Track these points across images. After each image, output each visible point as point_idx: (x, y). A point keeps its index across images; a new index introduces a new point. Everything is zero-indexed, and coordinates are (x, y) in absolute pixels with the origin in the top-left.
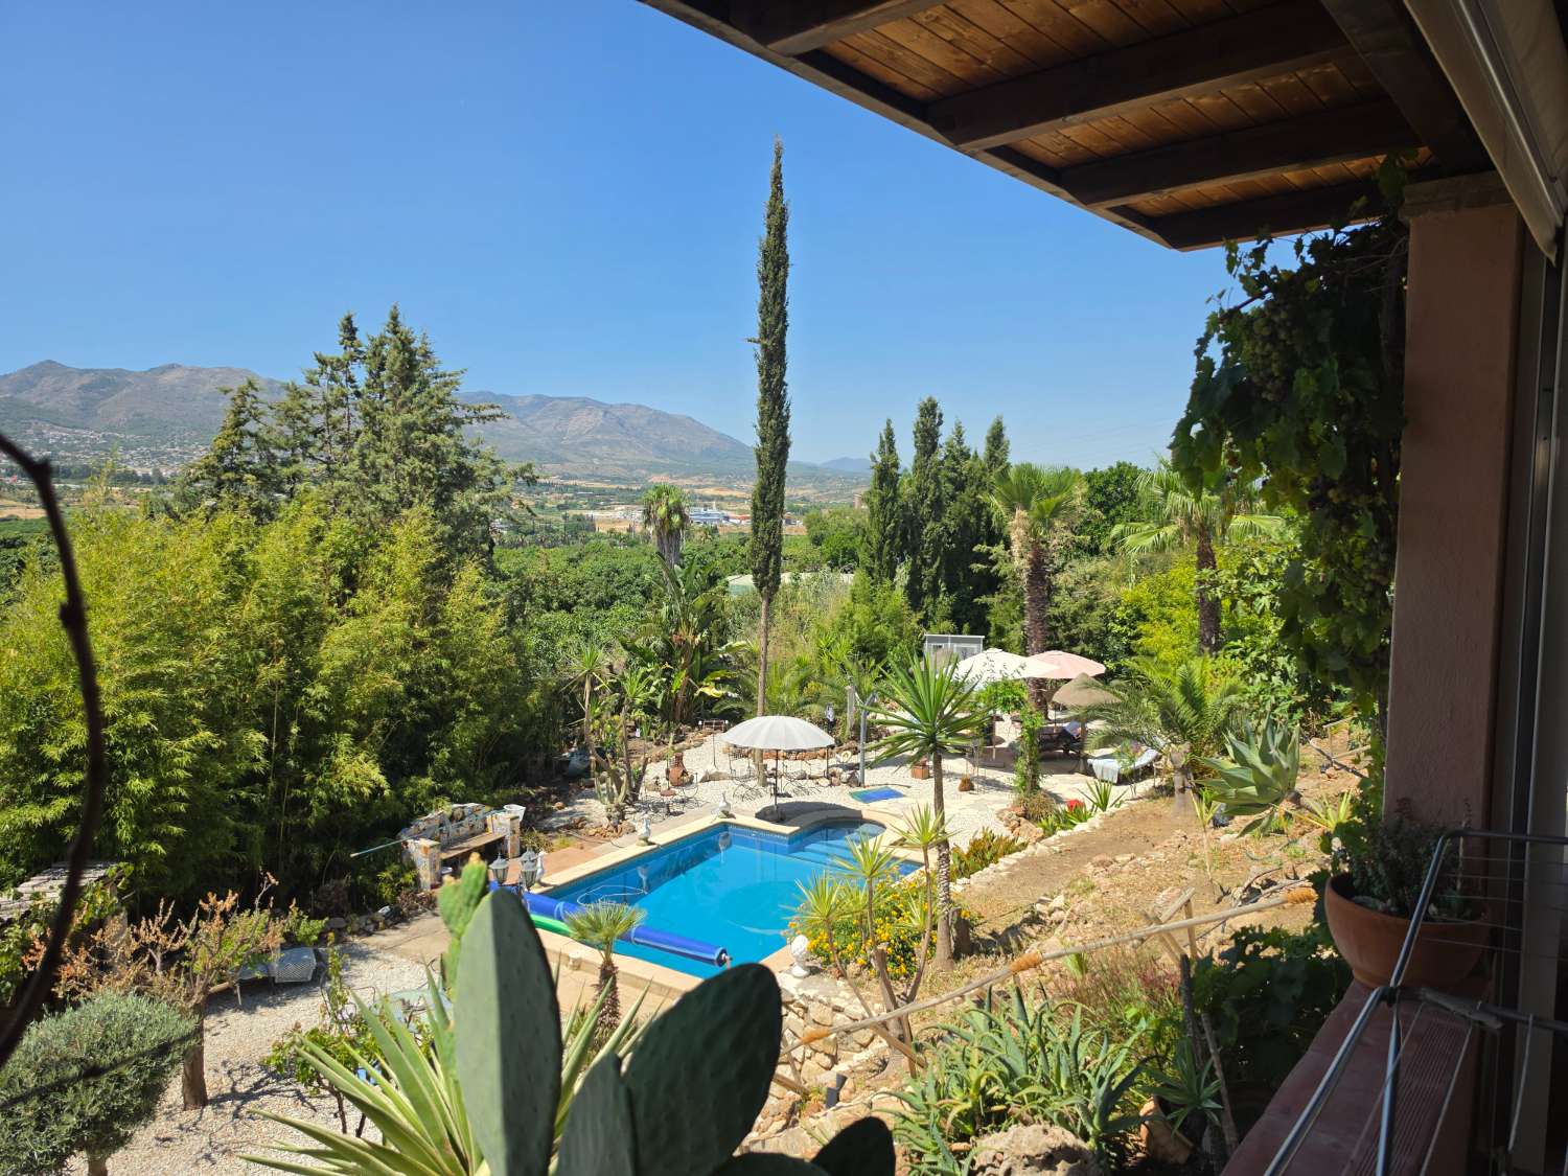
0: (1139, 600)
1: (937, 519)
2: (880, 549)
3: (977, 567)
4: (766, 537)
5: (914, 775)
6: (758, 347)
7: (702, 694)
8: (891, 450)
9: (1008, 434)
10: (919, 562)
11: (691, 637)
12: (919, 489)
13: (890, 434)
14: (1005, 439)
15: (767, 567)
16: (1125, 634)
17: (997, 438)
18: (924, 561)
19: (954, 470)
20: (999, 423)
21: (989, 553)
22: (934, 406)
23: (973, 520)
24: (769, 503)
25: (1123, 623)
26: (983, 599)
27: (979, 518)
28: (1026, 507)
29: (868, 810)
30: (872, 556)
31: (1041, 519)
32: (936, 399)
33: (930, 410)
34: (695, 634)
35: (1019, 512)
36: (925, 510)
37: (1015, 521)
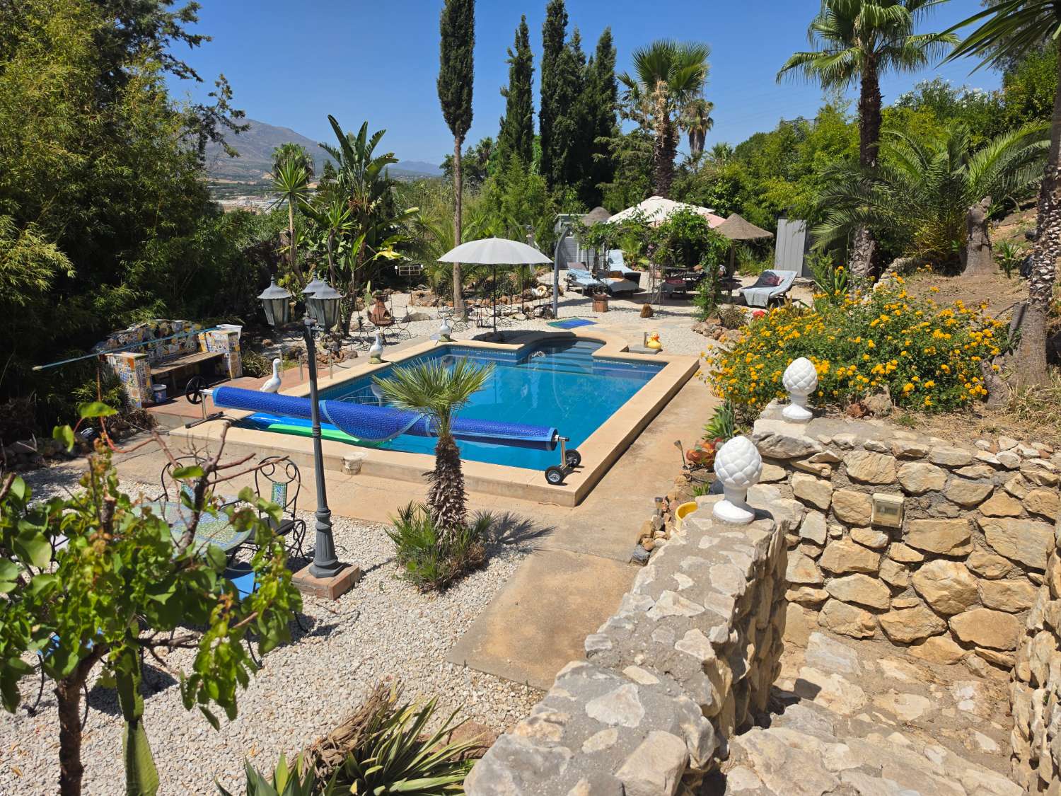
0: (737, 174)
1: (564, 113)
2: (519, 139)
3: (597, 156)
4: (458, 65)
5: (596, 309)
7: (382, 257)
8: (526, 46)
9: (615, 45)
10: (550, 152)
11: (365, 203)
13: (524, 30)
14: (613, 47)
15: (460, 100)
16: (723, 206)
17: (605, 47)
18: (554, 151)
19: (573, 73)
20: (608, 33)
21: (608, 143)
22: (561, 6)
23: (590, 118)
24: (460, 27)
25: (720, 197)
26: (601, 185)
27: (595, 116)
28: (664, 79)
29: (578, 331)
30: (511, 146)
31: (676, 89)
33: (557, 10)
34: (370, 202)
35: (660, 83)
36: (554, 105)
37: (657, 92)
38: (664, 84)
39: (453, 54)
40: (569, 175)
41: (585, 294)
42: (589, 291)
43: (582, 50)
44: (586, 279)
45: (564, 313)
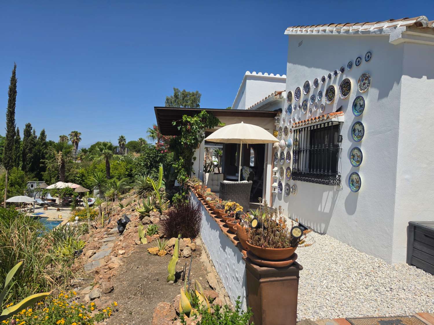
0: (83, 172)
1: (30, 153)
3: (41, 165)
4: (9, 155)
5: (44, 210)
6: (7, 110)
9: (46, 133)
10: (25, 163)
12: (25, 145)
14: (45, 134)
16: (80, 180)
17: (43, 134)
18: (27, 163)
19: (33, 141)
20: (44, 130)
21: (45, 162)
22: (30, 125)
23: (38, 154)
24: (10, 147)
25: (79, 177)
26: (42, 173)
27: (40, 153)
31: (65, 154)
32: (31, 123)
33: (29, 126)
35: (60, 152)
36: (27, 151)
37: (59, 154)
38: (61, 153)
39: (8, 152)
40: (32, 170)
41: (40, 205)
42: (42, 205)
43: (36, 135)
44: (41, 202)
45: (36, 211)
